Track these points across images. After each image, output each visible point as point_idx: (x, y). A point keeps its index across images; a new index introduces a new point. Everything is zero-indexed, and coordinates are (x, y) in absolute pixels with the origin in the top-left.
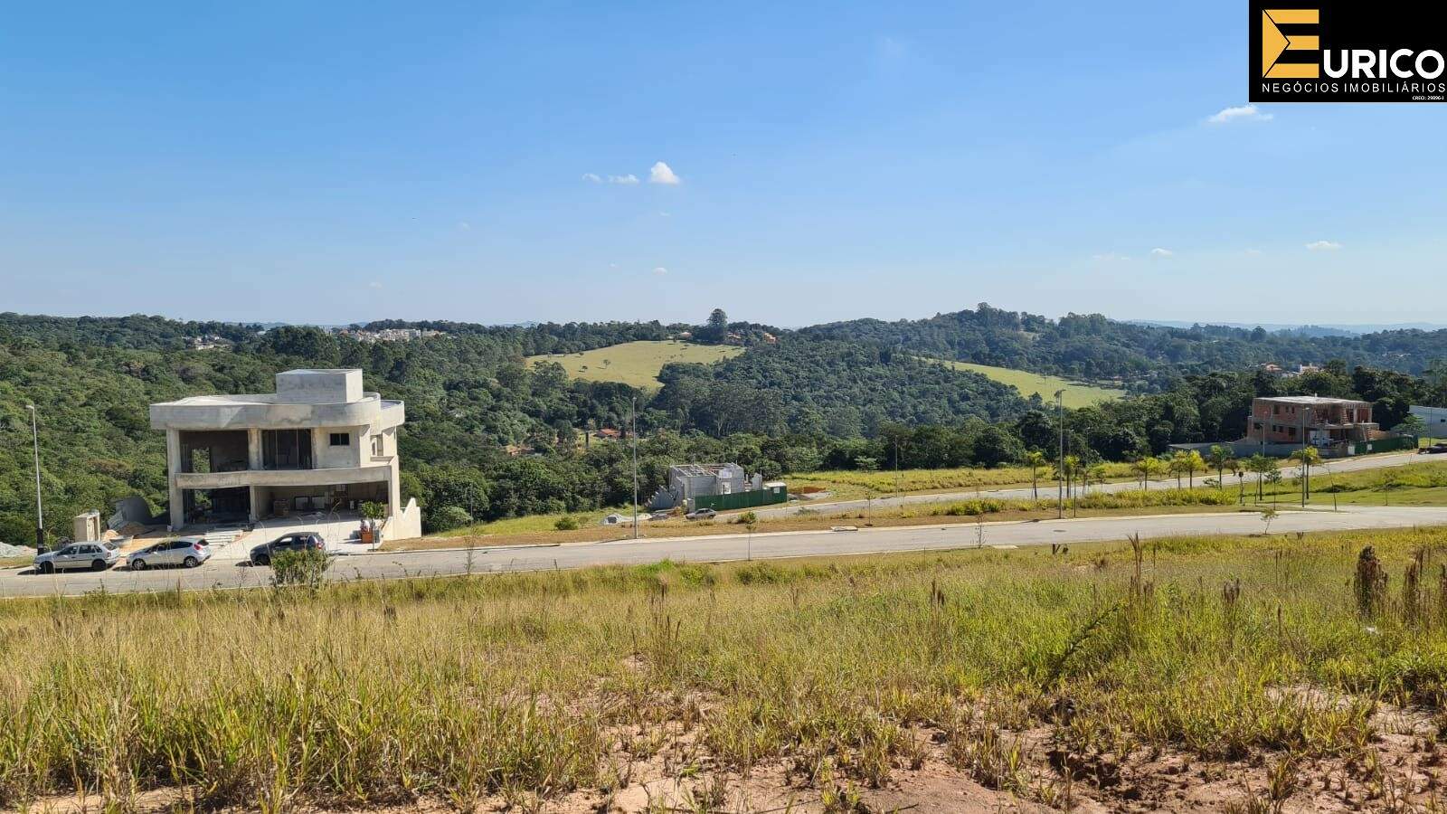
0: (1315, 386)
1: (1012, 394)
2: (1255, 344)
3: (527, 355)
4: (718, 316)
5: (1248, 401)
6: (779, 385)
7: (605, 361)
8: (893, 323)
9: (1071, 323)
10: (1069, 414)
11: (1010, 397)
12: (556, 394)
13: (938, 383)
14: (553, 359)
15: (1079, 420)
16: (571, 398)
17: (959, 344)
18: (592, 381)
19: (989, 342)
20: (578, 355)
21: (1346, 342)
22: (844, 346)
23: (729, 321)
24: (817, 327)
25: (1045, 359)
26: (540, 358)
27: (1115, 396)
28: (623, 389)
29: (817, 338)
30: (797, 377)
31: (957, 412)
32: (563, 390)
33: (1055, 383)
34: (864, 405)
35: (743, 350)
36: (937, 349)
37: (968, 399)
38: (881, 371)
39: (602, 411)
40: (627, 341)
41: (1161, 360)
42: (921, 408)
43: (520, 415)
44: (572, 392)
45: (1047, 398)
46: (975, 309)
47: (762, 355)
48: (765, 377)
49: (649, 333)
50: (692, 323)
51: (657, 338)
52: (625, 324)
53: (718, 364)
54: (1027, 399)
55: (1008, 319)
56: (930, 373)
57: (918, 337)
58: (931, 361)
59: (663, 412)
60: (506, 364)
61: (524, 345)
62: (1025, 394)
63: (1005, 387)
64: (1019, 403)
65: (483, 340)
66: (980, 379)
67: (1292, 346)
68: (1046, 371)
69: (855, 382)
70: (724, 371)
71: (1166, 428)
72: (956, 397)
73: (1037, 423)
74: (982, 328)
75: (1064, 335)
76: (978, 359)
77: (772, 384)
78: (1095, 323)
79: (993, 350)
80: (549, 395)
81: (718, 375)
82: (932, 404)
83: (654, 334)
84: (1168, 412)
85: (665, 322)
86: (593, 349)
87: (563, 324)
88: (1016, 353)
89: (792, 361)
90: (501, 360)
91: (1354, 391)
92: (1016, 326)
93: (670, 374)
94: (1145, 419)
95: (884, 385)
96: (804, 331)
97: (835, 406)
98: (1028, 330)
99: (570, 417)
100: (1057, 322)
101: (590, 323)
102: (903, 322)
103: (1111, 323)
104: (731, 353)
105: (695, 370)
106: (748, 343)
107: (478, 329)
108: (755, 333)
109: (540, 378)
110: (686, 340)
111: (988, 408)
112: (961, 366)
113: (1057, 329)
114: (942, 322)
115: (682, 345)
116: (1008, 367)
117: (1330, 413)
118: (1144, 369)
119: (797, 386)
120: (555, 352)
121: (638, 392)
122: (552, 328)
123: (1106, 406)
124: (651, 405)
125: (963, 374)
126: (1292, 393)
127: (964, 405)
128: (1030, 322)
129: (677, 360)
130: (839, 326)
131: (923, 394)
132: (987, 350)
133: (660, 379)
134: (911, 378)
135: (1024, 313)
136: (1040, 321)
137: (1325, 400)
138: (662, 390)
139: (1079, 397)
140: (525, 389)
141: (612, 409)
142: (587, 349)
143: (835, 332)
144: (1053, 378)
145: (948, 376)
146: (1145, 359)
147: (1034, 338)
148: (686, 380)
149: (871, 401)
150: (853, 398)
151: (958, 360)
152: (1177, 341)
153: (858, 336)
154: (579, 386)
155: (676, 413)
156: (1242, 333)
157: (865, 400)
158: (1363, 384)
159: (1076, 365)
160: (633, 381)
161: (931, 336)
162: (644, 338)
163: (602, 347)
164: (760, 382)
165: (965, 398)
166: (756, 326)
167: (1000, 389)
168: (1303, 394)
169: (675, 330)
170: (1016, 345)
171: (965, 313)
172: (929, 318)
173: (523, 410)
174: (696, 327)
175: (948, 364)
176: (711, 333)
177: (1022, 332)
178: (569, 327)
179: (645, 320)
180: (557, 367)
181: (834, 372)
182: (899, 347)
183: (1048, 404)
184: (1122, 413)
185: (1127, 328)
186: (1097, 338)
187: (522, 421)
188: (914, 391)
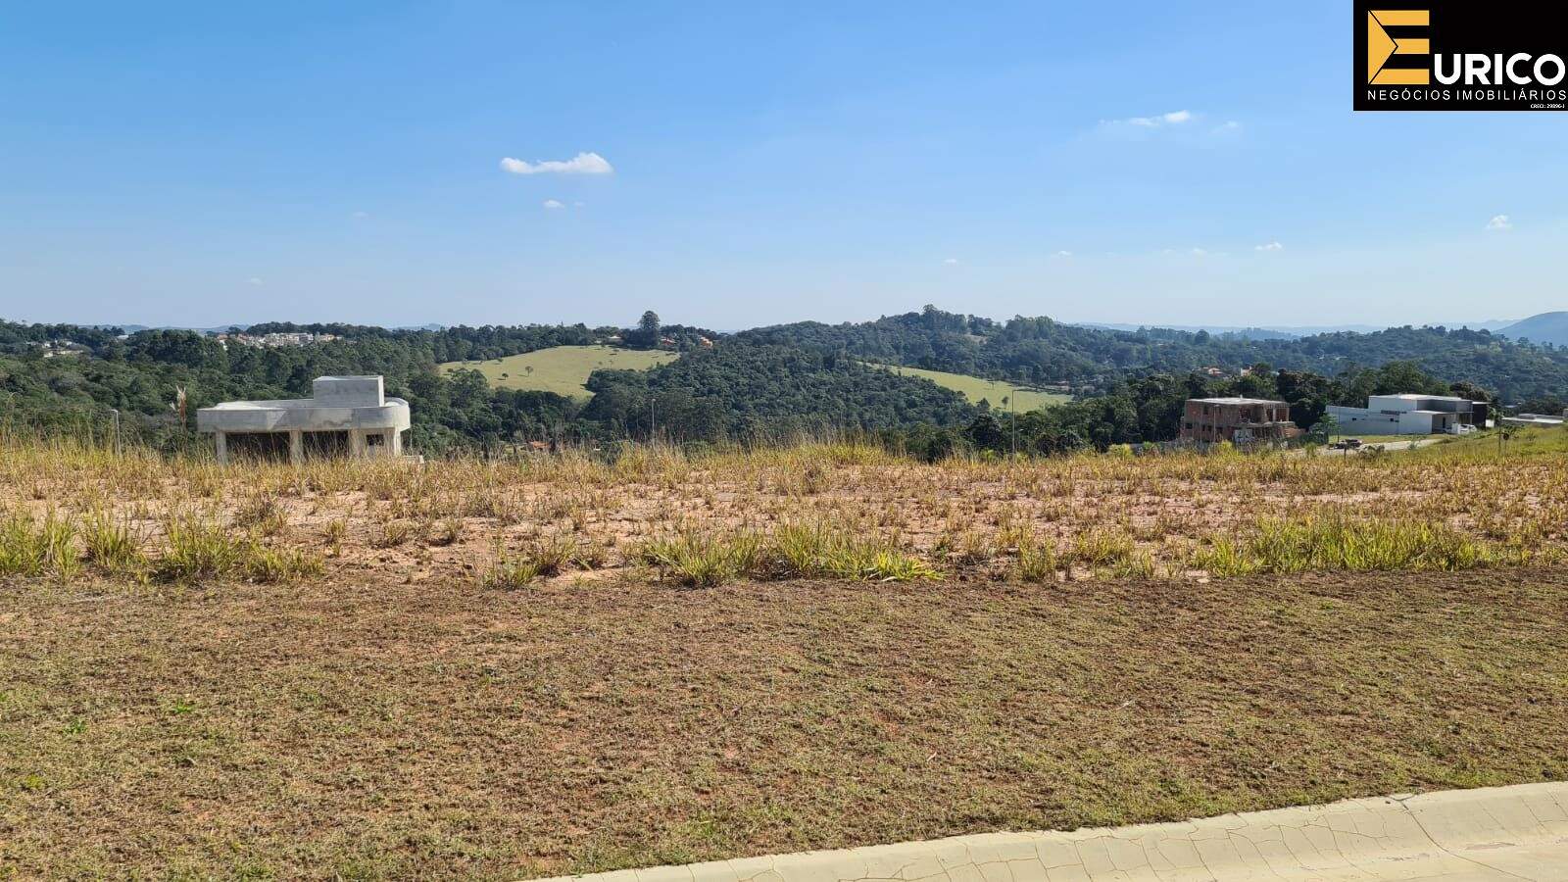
0: (1244, 388)
1: (959, 400)
2: (1198, 348)
3: (439, 362)
4: (649, 318)
5: (1181, 403)
6: (718, 393)
7: (528, 368)
8: (835, 326)
9: (1017, 326)
10: (1018, 418)
11: (958, 404)
12: (478, 405)
13: (884, 390)
14: (470, 366)
15: (1028, 424)
16: (494, 409)
17: (905, 348)
18: (516, 390)
19: (936, 346)
20: (496, 361)
21: (1286, 346)
22: (786, 352)
23: (662, 324)
24: (756, 331)
25: (992, 364)
26: (455, 365)
27: (1062, 400)
28: (550, 397)
29: (756, 343)
30: (737, 384)
31: (904, 419)
32: (485, 400)
33: (1002, 388)
34: (808, 414)
35: (678, 355)
36: (882, 354)
37: (916, 406)
38: (826, 378)
39: (528, 421)
40: (551, 345)
41: (1107, 364)
42: (867, 416)
43: (440, 427)
44: (495, 402)
45: (995, 404)
46: (921, 312)
47: (699, 361)
48: (703, 384)
49: (574, 337)
50: (621, 327)
51: (584, 343)
52: (547, 327)
53: (651, 371)
54: (975, 405)
55: (955, 322)
56: (876, 379)
57: (862, 342)
58: (877, 366)
59: (596, 423)
60: (417, 372)
61: (436, 350)
62: (973, 400)
63: (953, 393)
64: (967, 410)
65: (390, 346)
66: (928, 385)
67: (1230, 350)
68: (994, 377)
69: (798, 389)
70: (659, 378)
71: (1108, 429)
72: (903, 404)
73: (987, 426)
74: (928, 331)
75: (1012, 338)
76: (924, 364)
77: (711, 392)
78: (1042, 327)
79: (940, 354)
80: (469, 405)
81: (652, 383)
82: (878, 412)
83: (580, 338)
84: (1109, 415)
85: (591, 326)
86: (513, 355)
87: (477, 328)
88: (963, 357)
89: (731, 367)
90: (410, 367)
91: (1279, 392)
92: (963, 330)
93: (599, 382)
94: (1088, 421)
95: (828, 392)
96: (743, 335)
97: (778, 415)
98: (974, 333)
99: (495, 429)
100: (1004, 325)
101: (508, 326)
102: (846, 325)
103: (1058, 326)
104: (665, 358)
105: (627, 377)
106: (683, 348)
107: (379, 332)
108: (691, 337)
109: (458, 387)
110: (614, 344)
111: (935, 414)
112: (908, 372)
113: (1004, 332)
114: (886, 325)
115: (611, 350)
116: (955, 372)
117: (1252, 413)
118: (1089, 373)
119: (738, 393)
120: (470, 358)
121: (568, 400)
122: (463, 332)
123: (1052, 410)
124: (580, 415)
125: (910, 380)
126: (1221, 395)
127: (911, 413)
128: (977, 325)
129: (606, 366)
130: (779, 329)
131: (869, 400)
132: (933, 354)
133: (589, 387)
134: (856, 384)
135: (971, 316)
136: (987, 324)
137: (1249, 401)
138: (593, 400)
139: (1020, 403)
140: (443, 400)
141: (540, 420)
142: (506, 355)
143: (775, 336)
144: (1000, 383)
145: (894, 382)
146: (1091, 363)
147: (981, 342)
148: (617, 387)
149: (815, 409)
150: (796, 405)
151: (904, 365)
152: (1123, 344)
153: (799, 341)
154: (502, 395)
155: (610, 422)
156: (1186, 336)
157: (809, 407)
158: (1286, 386)
159: (1023, 370)
160: (561, 390)
161: (876, 339)
162: (568, 342)
163: (522, 352)
164: (697, 390)
165: (912, 404)
166: (691, 329)
167: (949, 396)
168: (1230, 396)
169: (603, 334)
170: (963, 349)
171: (911, 315)
172: (874, 321)
173: (442, 422)
174: (626, 331)
175: (894, 370)
176: (644, 337)
177: (969, 335)
178: (484, 330)
179: (568, 323)
180: (477, 375)
181: (775, 378)
182: (843, 351)
183: (996, 410)
184: (1066, 417)
185: (1074, 332)
186: (1044, 342)
187: (442, 434)
188: (860, 398)
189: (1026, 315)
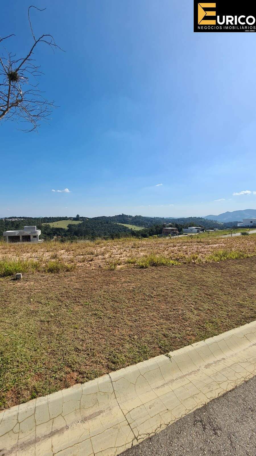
0: (171, 226)
2: (163, 220)
3: (42, 223)
4: (78, 216)
5: (162, 229)
7: (57, 224)
8: (108, 217)
9: (136, 217)
10: (137, 231)
11: (128, 229)
12: (49, 230)
14: (48, 224)
15: (139, 232)
16: (52, 231)
17: (119, 220)
18: (55, 227)
20: (52, 223)
21: (175, 220)
22: (100, 221)
23: (80, 216)
24: (95, 217)
25: (133, 223)
26: (45, 224)
27: (143, 228)
28: (61, 229)
29: (95, 220)
30: (92, 226)
32: (50, 229)
33: (134, 226)
35: (82, 222)
36: (116, 221)
38: (107, 225)
39: (58, 233)
40: (61, 220)
41: (150, 223)
42: (113, 231)
45: (133, 229)
46: (121, 215)
47: (86, 222)
49: (65, 219)
50: (73, 217)
51: (67, 220)
52: (60, 217)
53: (78, 224)
54: (130, 229)
57: (112, 219)
58: (115, 223)
59: (69, 233)
60: (38, 225)
61: (41, 221)
62: (130, 228)
63: (127, 227)
65: (33, 221)
66: (123, 226)
67: (168, 220)
69: (102, 227)
70: (80, 225)
71: (151, 233)
72: (119, 229)
74: (123, 218)
75: (135, 219)
76: (122, 223)
77: (88, 227)
78: (140, 217)
80: (47, 230)
81: (78, 226)
84: (152, 231)
85: (68, 217)
88: (128, 222)
89: (91, 223)
90: (37, 224)
91: (176, 227)
92: (128, 217)
93: (70, 226)
94: (148, 231)
95: (107, 227)
96: (93, 218)
99: (52, 234)
102: (110, 217)
103: (142, 217)
104: (80, 222)
105: (74, 225)
106: (83, 220)
107: (32, 218)
108: (85, 219)
109: (46, 227)
110: (72, 220)
111: (124, 231)
112: (120, 224)
113: (134, 218)
114: (116, 217)
116: (127, 224)
117: (173, 230)
119: (93, 228)
120: (47, 222)
121: (64, 229)
122: (46, 218)
123: (143, 230)
124: (67, 231)
126: (168, 227)
127: (120, 230)
128: (130, 217)
129: (71, 223)
131: (114, 229)
132: (123, 221)
133: (68, 227)
134: (111, 226)
135: (129, 215)
136: (132, 216)
137: (172, 228)
138: (69, 229)
139: (137, 229)
141: (60, 232)
142: (54, 222)
143: (98, 218)
145: (117, 226)
146: (147, 223)
147: (131, 219)
148: (73, 227)
150: (102, 229)
151: (119, 223)
152: (152, 220)
153: (102, 219)
154: (53, 229)
155: (71, 233)
156: (161, 218)
158: (177, 226)
159: (137, 224)
160: (63, 227)
161: (114, 219)
162: (64, 220)
163: (56, 221)
164: (86, 227)
165: (121, 229)
166: (85, 217)
168: (169, 227)
169: (70, 218)
170: (128, 220)
171: (120, 215)
172: (114, 216)
174: (74, 218)
175: (118, 224)
176: (77, 218)
177: (129, 218)
178: (50, 218)
179: (64, 217)
180: (49, 225)
181: (99, 225)
182: (109, 221)
183: (133, 230)
184: (145, 231)
185: (145, 218)
186: (140, 219)
187: (43, 235)
188: (112, 228)
189: (137, 215)
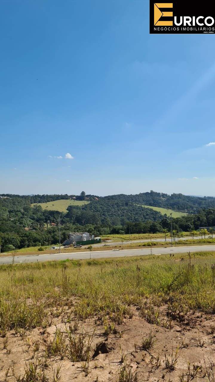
1: (160, 214)
3: (32, 203)
4: (83, 193)
6: (99, 211)
7: (53, 205)
8: (129, 195)
9: (174, 196)
10: (174, 219)
11: (159, 215)
12: (39, 214)
13: (141, 211)
14: (39, 204)
15: (177, 221)
16: (43, 215)
17: (146, 201)
18: (49, 210)
19: (153, 200)
20: (45, 203)
22: (116, 201)
23: (86, 194)
24: (109, 196)
25: (168, 205)
26: (35, 204)
27: (185, 215)
28: (58, 212)
29: (109, 199)
30: (104, 209)
31: (145, 218)
32: (41, 213)
33: (170, 211)
34: (121, 217)
35: (90, 202)
36: (140, 202)
37: (148, 215)
38: (126, 208)
39: (52, 218)
40: (59, 199)
41: (197, 205)
42: (136, 218)
43: (29, 219)
44: (43, 213)
45: (168, 215)
46: (150, 192)
47: (94, 203)
48: (95, 209)
49: (65, 197)
51: (67, 199)
52: (58, 195)
53: (83, 206)
54: (163, 215)
55: (158, 194)
56: (138, 208)
57: (135, 199)
58: (139, 205)
59: (68, 219)
60: (26, 206)
61: (31, 201)
62: (163, 214)
63: (158, 212)
64: (161, 216)
65: (20, 199)
66: (151, 210)
68: (168, 208)
69: (119, 210)
70: (85, 207)
71: (198, 223)
72: (145, 215)
73: (166, 221)
74: (151, 197)
75: (172, 199)
76: (150, 205)
77: (97, 211)
78: (180, 196)
79: (154, 203)
80: (37, 214)
81: (83, 209)
82: (139, 216)
83: (66, 198)
84: (199, 219)
85: (69, 195)
86: (49, 202)
87: (41, 195)
88: (160, 203)
89: (102, 205)
90: (24, 204)
92: (160, 196)
93: (70, 208)
94: (193, 220)
95: (126, 212)
96: (106, 197)
97: (114, 217)
98: (163, 197)
99: (43, 220)
100: (170, 195)
101: (49, 195)
102: (131, 195)
103: (184, 196)
104: (86, 203)
105: (77, 207)
106: (91, 200)
107: (18, 196)
108: (93, 198)
109: (35, 209)
110: (74, 199)
111: (153, 217)
112: (146, 207)
113: (170, 197)
114: (141, 195)
115: (74, 201)
116: (158, 207)
118: (192, 208)
119: (104, 212)
120: (39, 202)
121: (62, 213)
122: (38, 196)
123: (183, 217)
124: (65, 217)
125: (147, 209)
127: (147, 217)
128: (164, 195)
129: (72, 204)
130: (115, 196)
131: (137, 214)
132: (153, 202)
133: (67, 210)
134: (133, 210)
135: (162, 193)
136: (166, 195)
138: (68, 213)
139: (176, 215)
140: (31, 213)
141: (54, 218)
142: (48, 202)
143: (114, 198)
144: (170, 210)
145: (143, 209)
146: (193, 205)
147: (165, 199)
148: (74, 209)
149: (123, 216)
150: (119, 215)
151: (145, 205)
152: (200, 200)
153: (120, 199)
154: (46, 211)
155: (72, 219)
157: (122, 215)
159: (175, 206)
160: (60, 210)
161: (138, 199)
162: (63, 199)
163: (52, 201)
164: (94, 211)
165: (147, 215)
166: (93, 196)
167: (156, 213)
169: (72, 197)
170: (160, 201)
171: (147, 193)
172: (138, 194)
173: (30, 218)
174: (77, 196)
175: (143, 206)
176: (82, 197)
177: (162, 198)
178: (43, 196)
179: (63, 194)
180: (40, 206)
181: (113, 208)
182: (130, 201)
183: (169, 217)
184: (187, 219)
185: (188, 197)
186: (180, 200)
187: (30, 221)
188: (134, 213)
189: (176, 193)
